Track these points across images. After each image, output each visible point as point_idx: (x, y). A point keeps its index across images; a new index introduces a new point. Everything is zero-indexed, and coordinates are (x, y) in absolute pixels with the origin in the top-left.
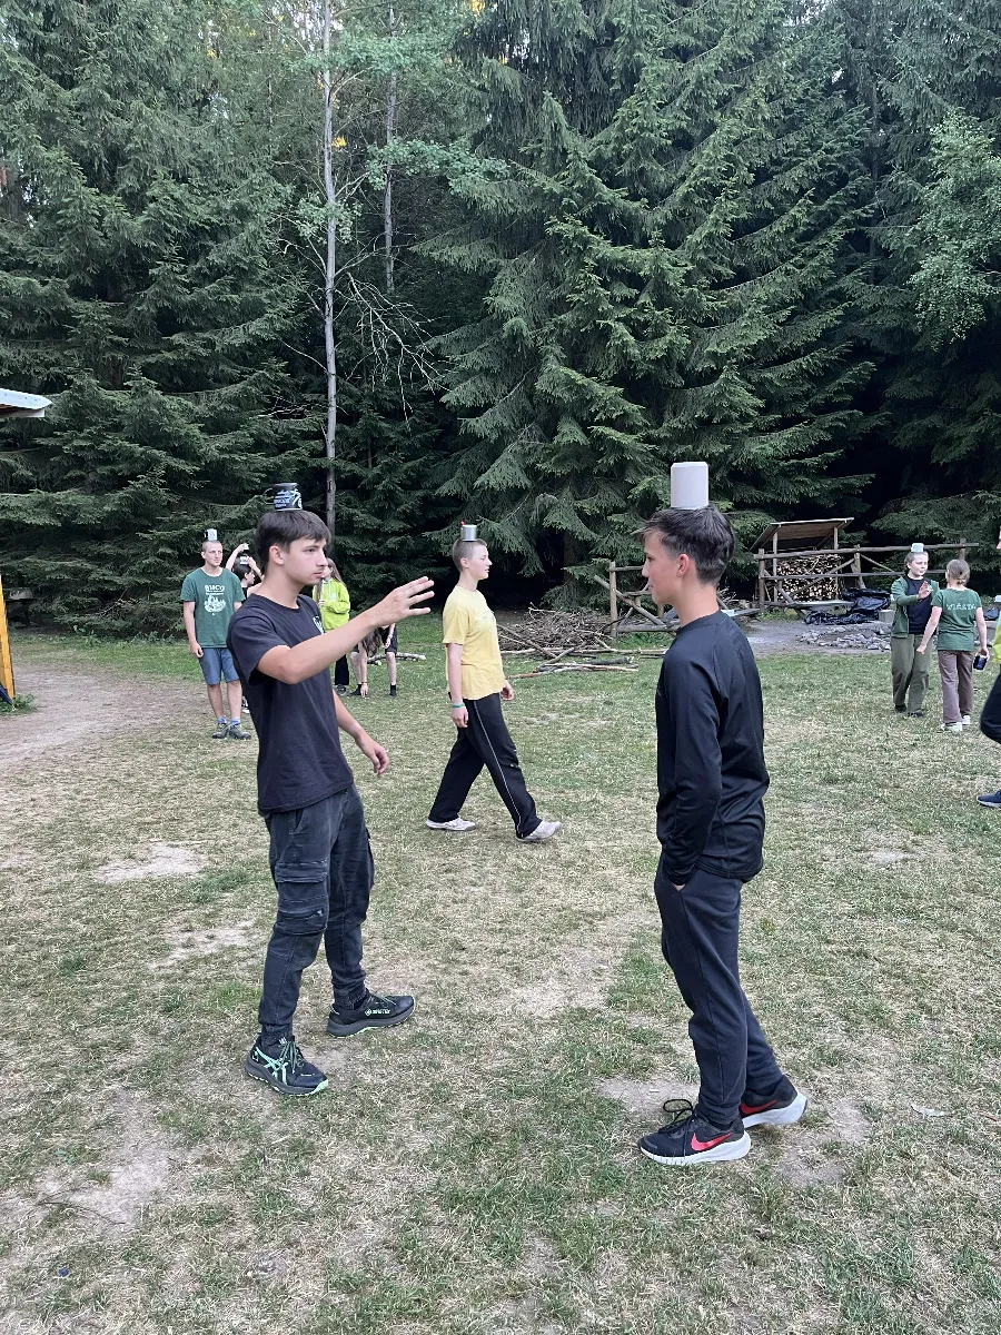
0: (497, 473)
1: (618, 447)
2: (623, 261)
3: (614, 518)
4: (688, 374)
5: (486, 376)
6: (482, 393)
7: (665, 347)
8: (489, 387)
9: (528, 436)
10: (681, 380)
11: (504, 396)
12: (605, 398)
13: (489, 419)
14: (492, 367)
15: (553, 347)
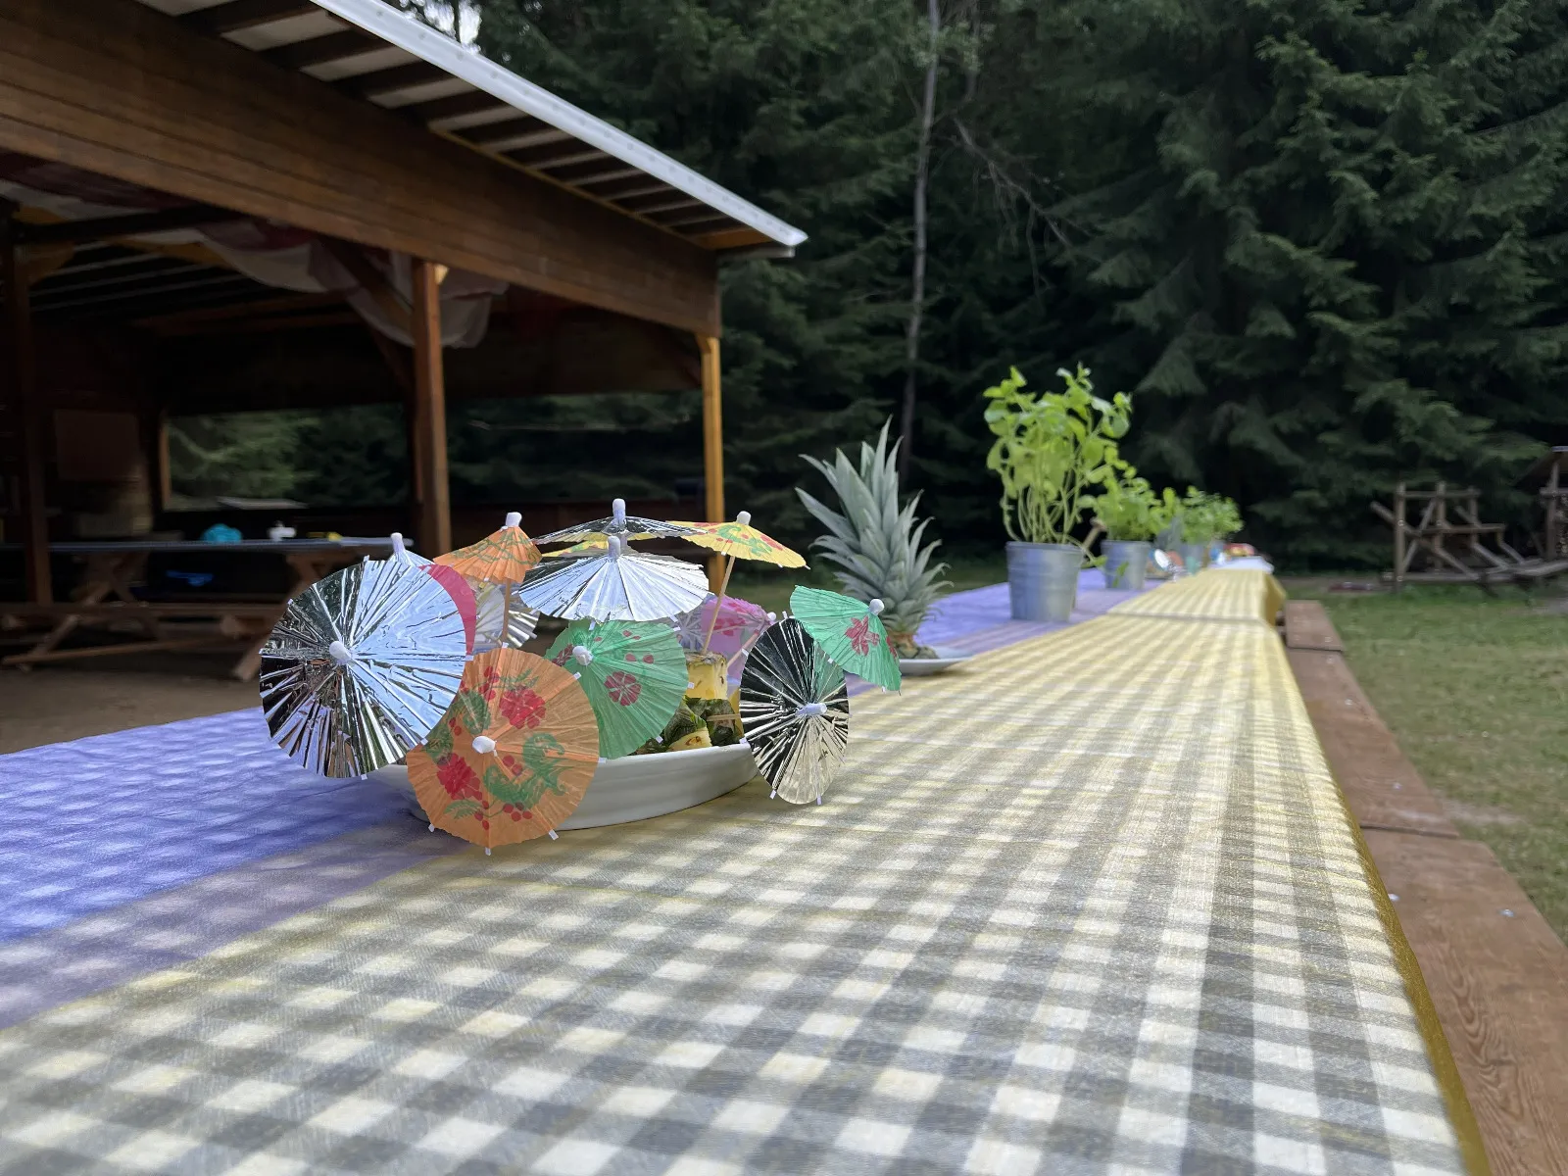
0: (1168, 373)
1: (1341, 341)
2: (1358, 93)
3: (1328, 438)
4: (1437, 244)
5: (1144, 249)
6: (1140, 270)
7: (1421, 206)
8: (1148, 262)
9: (1195, 326)
10: (1428, 252)
11: (1167, 275)
12: (1327, 276)
13: (1151, 303)
14: (1154, 236)
15: (1246, 211)
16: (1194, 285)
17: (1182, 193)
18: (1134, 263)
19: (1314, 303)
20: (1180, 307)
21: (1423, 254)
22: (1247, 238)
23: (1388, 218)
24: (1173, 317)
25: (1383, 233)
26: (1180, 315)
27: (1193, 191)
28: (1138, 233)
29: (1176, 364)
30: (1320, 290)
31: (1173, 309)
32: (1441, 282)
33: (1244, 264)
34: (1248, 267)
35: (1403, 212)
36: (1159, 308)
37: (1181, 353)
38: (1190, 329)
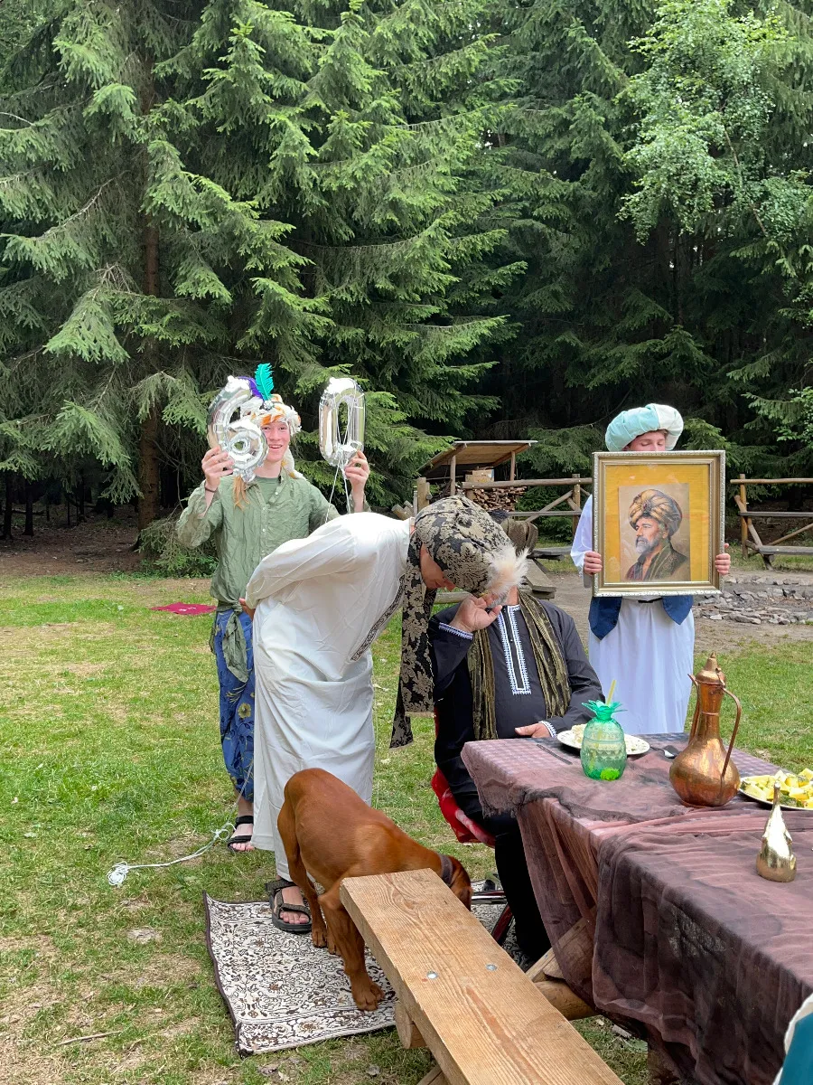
4: (356, 225)
5: (44, 174)
6: (38, 201)
7: (359, 174)
8: (49, 193)
9: (111, 280)
10: (351, 232)
11: (74, 212)
12: (263, 237)
13: (55, 244)
14: (57, 159)
15: (169, 147)
16: (107, 231)
17: (92, 109)
18: (31, 190)
19: (250, 266)
20: (91, 254)
21: (346, 233)
22: (176, 177)
23: (321, 182)
24: (83, 264)
25: (316, 200)
26: (91, 264)
27: (104, 109)
28: (37, 151)
29: (94, 321)
30: (257, 251)
31: (83, 255)
32: (363, 266)
33: (172, 206)
34: (177, 211)
35: (337, 178)
36: (64, 250)
37: (99, 309)
38: (105, 282)
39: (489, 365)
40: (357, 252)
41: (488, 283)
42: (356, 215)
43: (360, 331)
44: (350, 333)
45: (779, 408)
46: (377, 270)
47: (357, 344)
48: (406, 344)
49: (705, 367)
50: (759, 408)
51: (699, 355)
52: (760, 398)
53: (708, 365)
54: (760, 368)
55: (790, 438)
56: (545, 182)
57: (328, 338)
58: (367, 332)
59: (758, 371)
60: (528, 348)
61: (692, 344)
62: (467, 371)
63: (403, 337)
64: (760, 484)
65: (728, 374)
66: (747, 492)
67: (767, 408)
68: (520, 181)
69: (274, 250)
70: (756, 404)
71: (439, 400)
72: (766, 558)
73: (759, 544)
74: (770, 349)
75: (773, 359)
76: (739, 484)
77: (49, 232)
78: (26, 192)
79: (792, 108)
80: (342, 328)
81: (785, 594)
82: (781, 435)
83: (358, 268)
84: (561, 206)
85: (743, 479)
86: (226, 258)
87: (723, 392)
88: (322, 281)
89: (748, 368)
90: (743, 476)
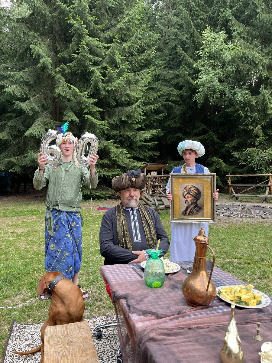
0: (36, 129)
4: (117, 101)
5: (26, 85)
6: (24, 92)
7: (117, 85)
8: (27, 90)
9: (45, 116)
10: (115, 103)
11: (35, 96)
12: (89, 103)
13: (29, 105)
14: (29, 81)
15: (62, 77)
16: (44, 102)
18: (22, 89)
20: (39, 108)
21: (114, 103)
22: (63, 85)
23: (106, 88)
24: (37, 111)
25: (104, 93)
26: (40, 111)
27: (43, 65)
28: (23, 78)
29: (39, 127)
30: (87, 107)
31: (37, 108)
32: (118, 113)
33: (62, 93)
34: (63, 95)
35: (111, 87)
36: (31, 107)
37: (41, 123)
38: (43, 116)
39: (156, 143)
40: (117, 109)
41: (156, 119)
42: (117, 98)
43: (118, 132)
44: (114, 132)
45: (240, 155)
46: (123, 114)
47: (117, 136)
48: (131, 136)
49: (218, 143)
50: (234, 154)
51: (216, 139)
52: (234, 152)
53: (219, 143)
54: (234, 143)
55: (243, 163)
56: (173, 90)
57: (109, 134)
58: (120, 132)
59: (234, 144)
60: (168, 138)
61: (214, 136)
62: (150, 144)
63: (131, 133)
64: (234, 176)
65: (225, 145)
66: (231, 179)
67: (236, 155)
68: (165, 90)
69: (92, 107)
70: (233, 153)
71: (142, 152)
72: (237, 198)
73: (235, 194)
74: (237, 138)
75: (238, 141)
76: (229, 176)
77: (27, 101)
78: (20, 89)
79: (243, 69)
80: (113, 131)
81: (242, 208)
82: (240, 163)
83: (117, 114)
84: (177, 97)
85: (230, 175)
86: (78, 109)
87: (223, 150)
88: (107, 117)
89: (231, 143)
90: (230, 174)
